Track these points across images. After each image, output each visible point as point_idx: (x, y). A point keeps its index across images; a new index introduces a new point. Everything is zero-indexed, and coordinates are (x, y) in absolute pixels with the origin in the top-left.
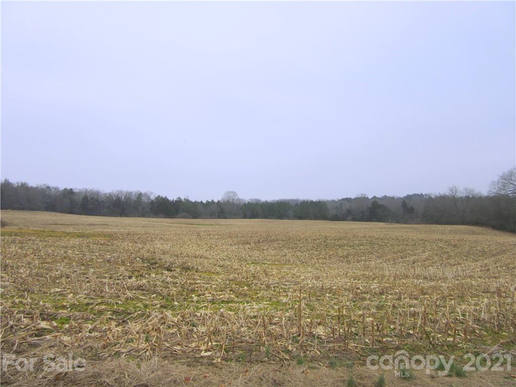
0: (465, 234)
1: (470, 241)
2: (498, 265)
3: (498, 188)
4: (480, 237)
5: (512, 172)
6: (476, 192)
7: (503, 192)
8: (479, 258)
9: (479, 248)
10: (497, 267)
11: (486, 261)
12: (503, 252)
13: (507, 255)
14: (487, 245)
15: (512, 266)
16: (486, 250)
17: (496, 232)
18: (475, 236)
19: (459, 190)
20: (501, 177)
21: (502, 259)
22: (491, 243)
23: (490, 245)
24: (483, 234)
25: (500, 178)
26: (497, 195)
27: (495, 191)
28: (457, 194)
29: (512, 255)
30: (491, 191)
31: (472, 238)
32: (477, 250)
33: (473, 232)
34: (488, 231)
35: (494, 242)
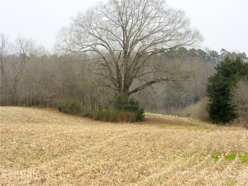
0: (15, 122)
1: (21, 133)
2: (59, 171)
3: (70, 39)
4: (39, 127)
5: (93, 13)
6: (36, 46)
7: (77, 48)
8: (31, 162)
9: (33, 145)
10: (58, 175)
11: (43, 166)
12: (69, 150)
13: (75, 154)
14: (47, 138)
15: (80, 172)
16: (44, 148)
17: (65, 118)
18: (30, 125)
19: (9, 41)
20: (75, 21)
21: (68, 161)
22: (53, 135)
23: (51, 139)
24: (45, 121)
25: (73, 23)
26: (69, 53)
27: (64, 45)
28: (5, 49)
29: (83, 153)
30: (59, 46)
31: (25, 128)
32: (30, 147)
33: (29, 118)
34: (53, 117)
35: (58, 133)
